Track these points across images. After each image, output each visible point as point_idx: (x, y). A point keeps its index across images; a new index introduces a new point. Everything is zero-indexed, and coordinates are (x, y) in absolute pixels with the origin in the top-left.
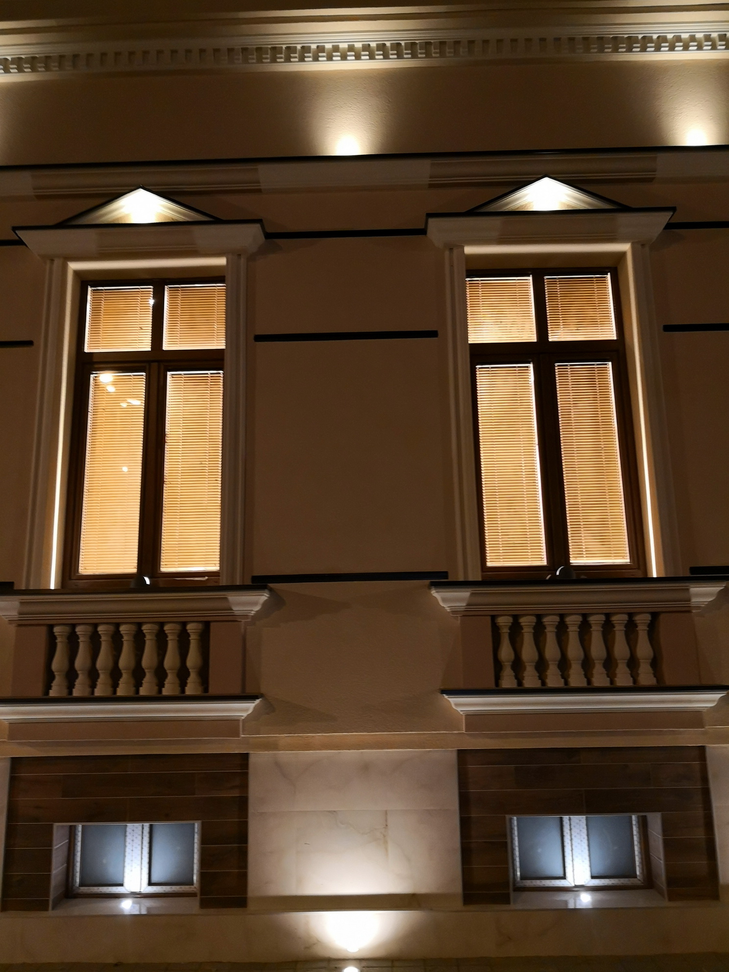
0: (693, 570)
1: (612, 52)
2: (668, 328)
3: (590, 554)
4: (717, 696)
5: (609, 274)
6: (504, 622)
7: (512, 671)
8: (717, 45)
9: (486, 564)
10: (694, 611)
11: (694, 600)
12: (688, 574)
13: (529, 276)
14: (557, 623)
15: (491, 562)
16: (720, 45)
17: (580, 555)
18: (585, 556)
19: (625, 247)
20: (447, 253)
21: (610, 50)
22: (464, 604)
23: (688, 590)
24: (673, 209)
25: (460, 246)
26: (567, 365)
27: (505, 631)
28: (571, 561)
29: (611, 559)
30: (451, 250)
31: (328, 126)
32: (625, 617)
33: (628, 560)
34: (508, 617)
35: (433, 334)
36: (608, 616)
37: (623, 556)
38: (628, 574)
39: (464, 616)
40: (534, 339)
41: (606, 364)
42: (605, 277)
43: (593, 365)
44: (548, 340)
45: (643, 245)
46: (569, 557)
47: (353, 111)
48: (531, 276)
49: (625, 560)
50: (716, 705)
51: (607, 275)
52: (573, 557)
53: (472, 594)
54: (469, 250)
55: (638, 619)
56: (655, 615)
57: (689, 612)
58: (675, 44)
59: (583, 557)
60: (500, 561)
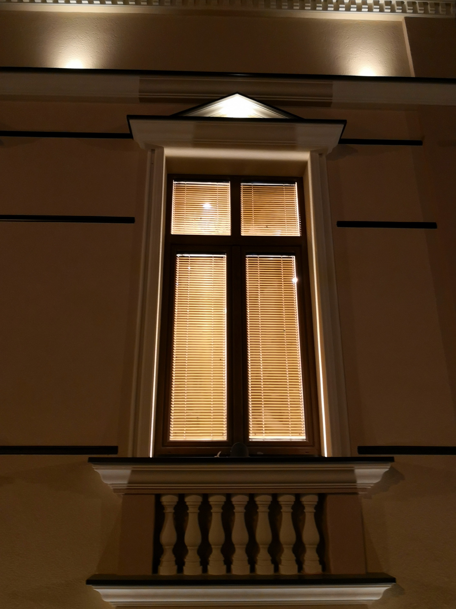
0: (362, 449)
1: (300, 9)
2: (341, 224)
3: (269, 431)
4: (381, 589)
5: (296, 183)
6: (168, 501)
7: (173, 556)
8: (384, 9)
9: (169, 438)
10: (360, 493)
11: (359, 481)
12: (356, 455)
13: (229, 183)
14: (223, 503)
15: (174, 436)
16: (386, 9)
17: (259, 431)
18: (264, 432)
19: (304, 156)
20: (149, 153)
21: (298, 8)
22: (126, 482)
23: (352, 471)
24: (344, 122)
25: (160, 147)
26: (257, 257)
27: (169, 511)
28: (250, 437)
29: (289, 436)
30: (153, 151)
31: (60, 52)
32: (292, 498)
33: (304, 437)
34: (173, 496)
35: (131, 220)
36: (275, 496)
37: (300, 433)
38: (303, 451)
39: (126, 494)
40: (228, 233)
41: (291, 258)
42: (293, 186)
43: (280, 258)
44: (241, 235)
45: (321, 155)
46: (249, 433)
47: (83, 42)
48: (230, 182)
49: (302, 437)
50: (380, 599)
51: (295, 184)
52: (253, 433)
53: (133, 472)
54: (169, 152)
55: (305, 500)
56: (322, 497)
57: (356, 494)
58: (350, 6)
59: (262, 433)
60: (183, 436)
